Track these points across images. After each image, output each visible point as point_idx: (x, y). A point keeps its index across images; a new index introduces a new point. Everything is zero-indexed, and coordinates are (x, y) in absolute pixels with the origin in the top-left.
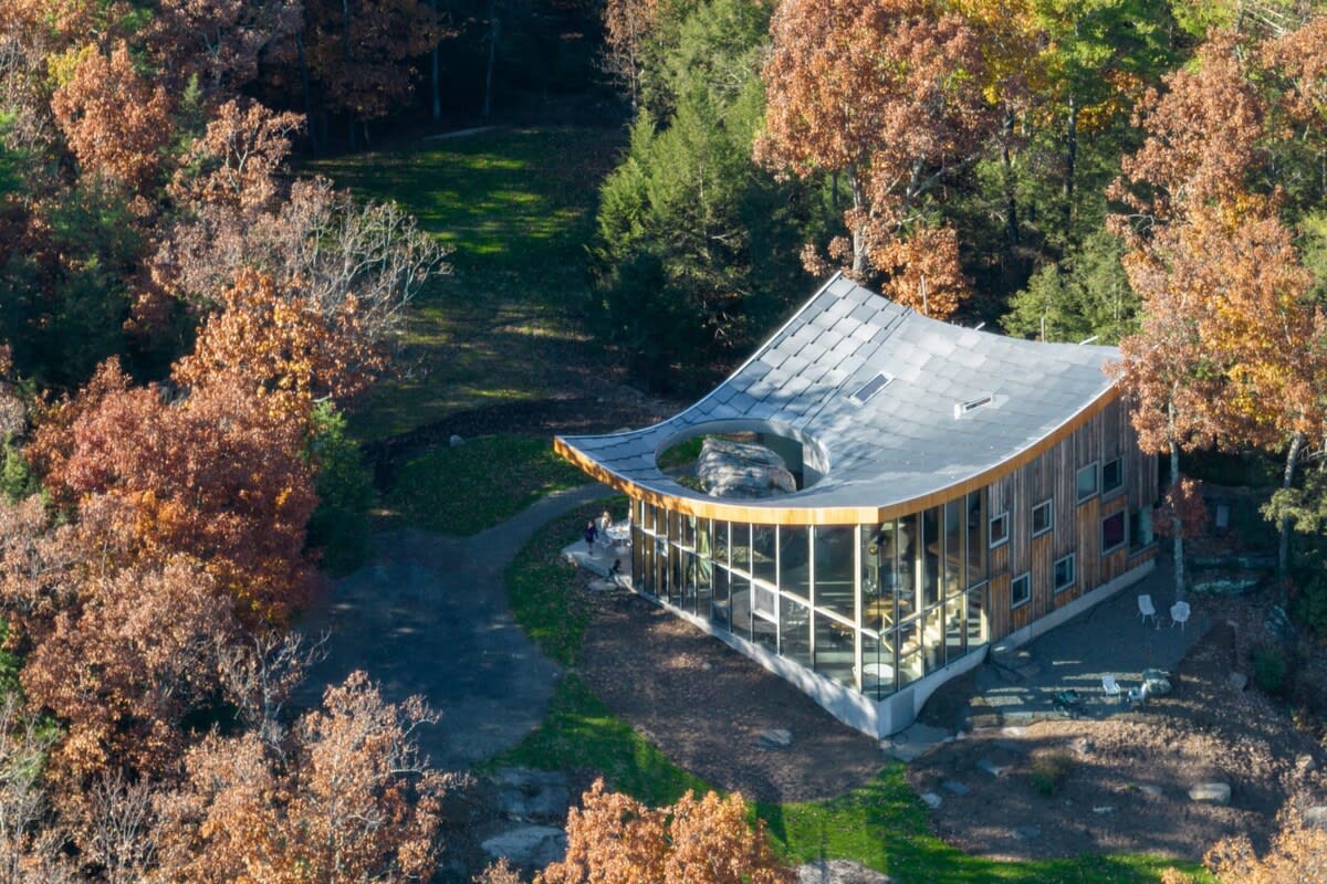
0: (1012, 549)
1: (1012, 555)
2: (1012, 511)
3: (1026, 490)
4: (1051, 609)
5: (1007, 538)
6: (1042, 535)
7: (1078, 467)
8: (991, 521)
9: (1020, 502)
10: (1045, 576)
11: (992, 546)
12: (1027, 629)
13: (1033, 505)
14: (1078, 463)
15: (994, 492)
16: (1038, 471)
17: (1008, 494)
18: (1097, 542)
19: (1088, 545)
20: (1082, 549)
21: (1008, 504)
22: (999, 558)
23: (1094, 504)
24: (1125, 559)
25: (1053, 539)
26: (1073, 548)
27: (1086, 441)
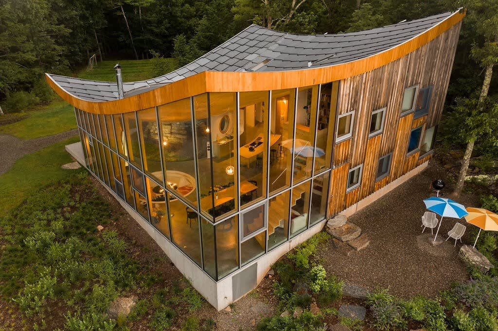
0: (353, 145)
1: (352, 150)
2: (357, 111)
3: (370, 94)
4: (372, 191)
5: (349, 135)
6: (375, 136)
7: (406, 87)
8: (340, 117)
9: (364, 106)
10: (372, 167)
11: (338, 140)
12: (354, 206)
13: (374, 110)
14: (407, 82)
15: (345, 90)
16: (381, 81)
17: (356, 94)
18: (406, 145)
19: (401, 148)
20: (396, 152)
21: (354, 105)
22: (341, 153)
23: (410, 117)
24: (417, 158)
25: (380, 140)
26: (391, 150)
27: (415, 65)
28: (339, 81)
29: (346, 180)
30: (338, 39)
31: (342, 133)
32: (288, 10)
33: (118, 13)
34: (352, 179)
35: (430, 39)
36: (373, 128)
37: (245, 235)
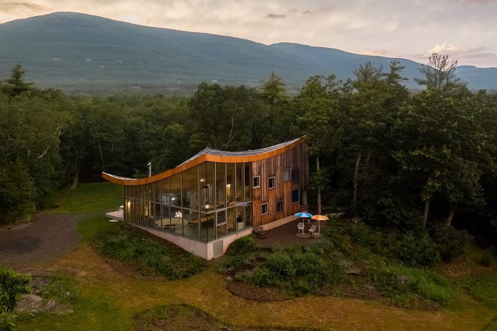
0: (261, 192)
1: (261, 194)
2: (261, 176)
3: (266, 169)
4: (275, 219)
5: (259, 187)
6: (272, 190)
7: (284, 168)
8: (253, 177)
9: (264, 173)
10: (273, 205)
11: (254, 188)
12: (267, 225)
13: (269, 177)
14: (284, 166)
15: (254, 166)
16: (270, 164)
17: (260, 168)
18: (290, 198)
19: (287, 199)
20: (285, 200)
21: (259, 173)
22: (257, 194)
23: (289, 183)
24: (299, 207)
25: (275, 192)
26: (282, 198)
27: (286, 159)
28: (252, 162)
29: (261, 209)
30: (255, 152)
31: (255, 185)
32: (227, 141)
33: (96, 147)
34: (264, 209)
35: (291, 147)
36: (271, 186)
37: (218, 223)
